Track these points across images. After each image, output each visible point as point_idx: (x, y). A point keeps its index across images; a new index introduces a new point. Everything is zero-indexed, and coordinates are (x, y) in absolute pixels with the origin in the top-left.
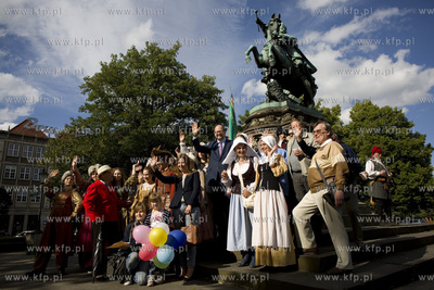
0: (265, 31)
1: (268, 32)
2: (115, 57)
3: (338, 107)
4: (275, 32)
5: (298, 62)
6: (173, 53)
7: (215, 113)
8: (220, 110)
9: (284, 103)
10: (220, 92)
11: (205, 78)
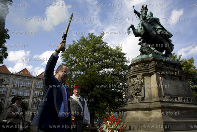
0: (140, 17)
2: (74, 41)
3: (192, 59)
4: (144, 15)
5: (159, 31)
6: (101, 37)
7: (122, 65)
9: (151, 55)
10: (125, 54)
11: (117, 48)
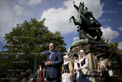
0: (78, 10)
1: (79, 10)
2: (18, 25)
3: (117, 43)
4: (81, 10)
5: (92, 22)
6: (42, 22)
7: (61, 47)
8: (64, 46)
9: (87, 40)
10: (63, 38)
11: (56, 32)
